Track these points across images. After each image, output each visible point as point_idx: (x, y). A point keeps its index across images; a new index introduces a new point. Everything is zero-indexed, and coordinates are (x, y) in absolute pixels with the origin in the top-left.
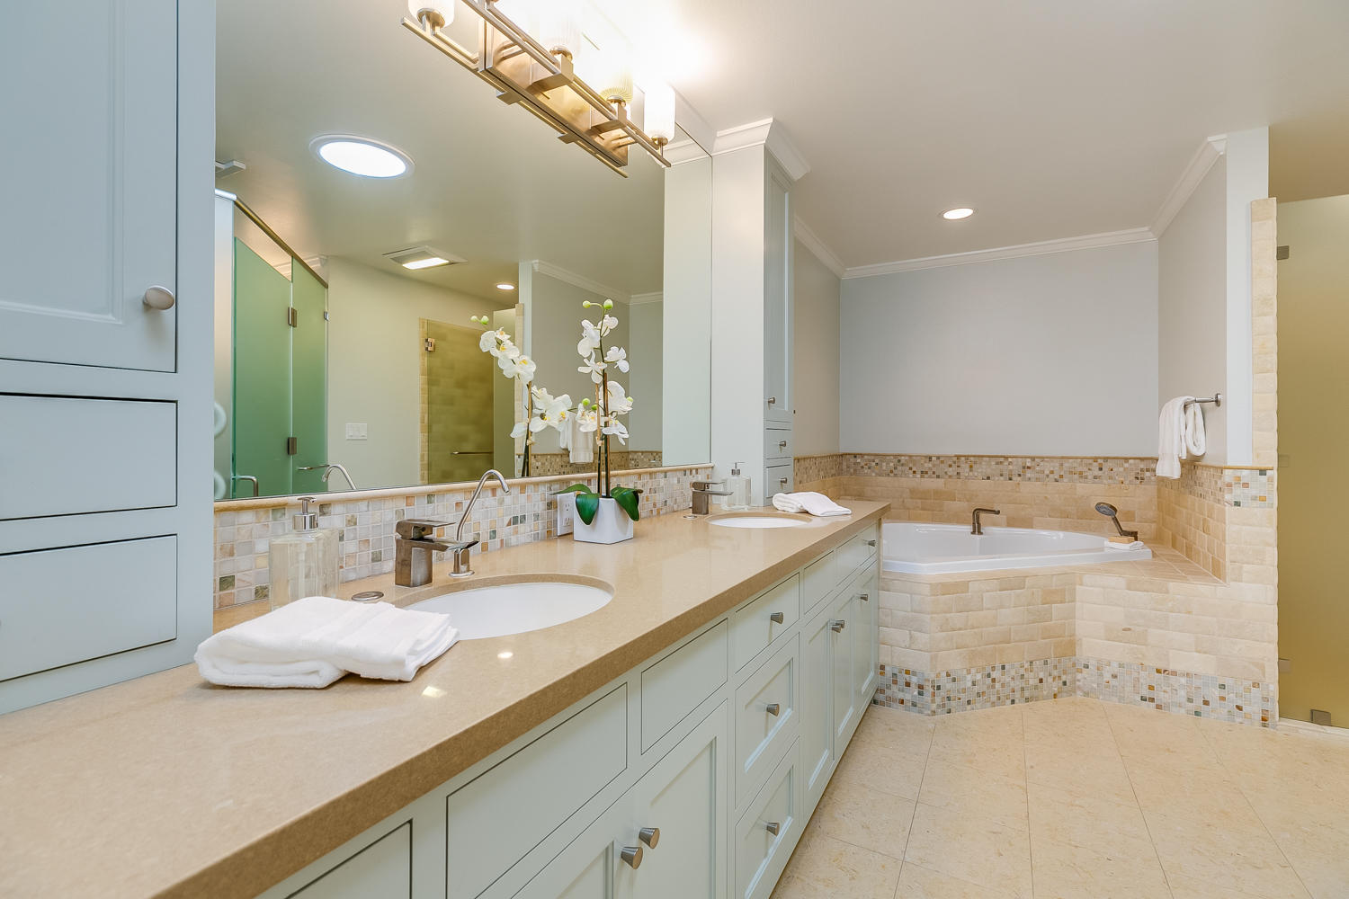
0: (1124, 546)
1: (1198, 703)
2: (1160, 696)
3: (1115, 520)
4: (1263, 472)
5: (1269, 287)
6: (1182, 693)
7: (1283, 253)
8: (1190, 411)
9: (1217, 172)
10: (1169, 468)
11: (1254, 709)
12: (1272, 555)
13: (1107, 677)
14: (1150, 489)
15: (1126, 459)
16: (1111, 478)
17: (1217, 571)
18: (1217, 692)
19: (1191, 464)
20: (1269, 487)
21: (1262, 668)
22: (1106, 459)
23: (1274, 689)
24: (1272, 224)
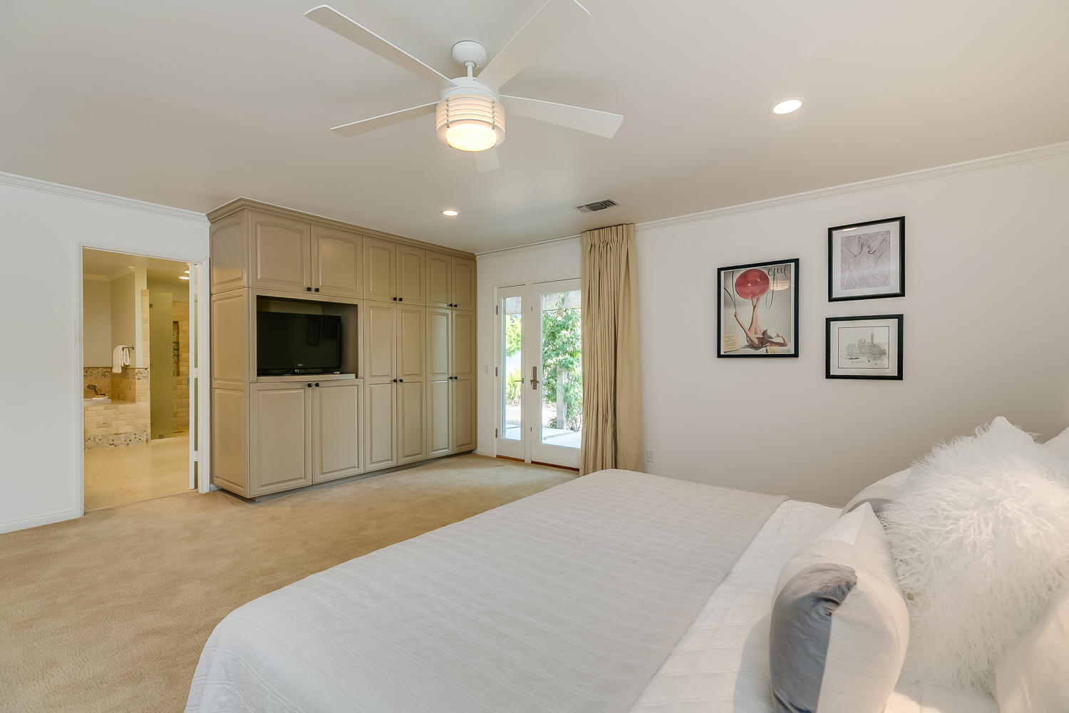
0: (101, 399)
1: (128, 441)
2: (115, 442)
3: (96, 391)
4: (146, 369)
5: (147, 316)
6: (123, 440)
7: (151, 306)
8: (125, 350)
9: (132, 276)
10: (117, 370)
11: (144, 439)
12: (149, 393)
13: (97, 440)
14: (108, 380)
15: (98, 368)
16: (91, 376)
17: (133, 401)
18: (134, 436)
19: (125, 368)
20: (147, 373)
21: (146, 426)
22: (89, 368)
23: (150, 431)
24: (148, 298)
